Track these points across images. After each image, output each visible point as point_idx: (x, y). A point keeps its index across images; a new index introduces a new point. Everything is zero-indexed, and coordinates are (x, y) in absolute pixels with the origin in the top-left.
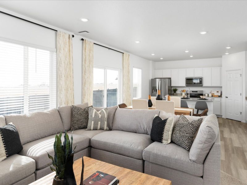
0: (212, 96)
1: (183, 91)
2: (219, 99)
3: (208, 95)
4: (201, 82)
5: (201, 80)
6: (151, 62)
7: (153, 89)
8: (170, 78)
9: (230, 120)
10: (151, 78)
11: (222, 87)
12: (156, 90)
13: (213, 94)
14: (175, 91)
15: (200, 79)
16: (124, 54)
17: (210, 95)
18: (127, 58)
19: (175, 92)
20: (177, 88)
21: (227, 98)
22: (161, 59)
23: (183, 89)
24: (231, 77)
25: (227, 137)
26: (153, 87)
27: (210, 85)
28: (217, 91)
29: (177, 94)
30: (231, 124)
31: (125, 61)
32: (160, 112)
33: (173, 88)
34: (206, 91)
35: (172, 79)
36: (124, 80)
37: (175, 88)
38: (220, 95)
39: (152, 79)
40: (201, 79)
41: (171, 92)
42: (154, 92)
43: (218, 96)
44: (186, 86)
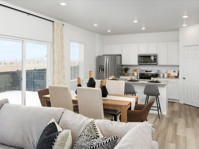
0: (168, 77)
1: (135, 70)
2: (175, 80)
3: (164, 75)
4: (155, 60)
7: (100, 68)
8: (120, 55)
9: (187, 106)
10: (97, 55)
11: (178, 66)
12: (104, 69)
13: (170, 74)
14: (126, 70)
15: (154, 56)
16: (55, 24)
17: (166, 75)
18: (60, 28)
19: (126, 72)
20: (128, 67)
21: (185, 79)
22: (109, 31)
23: (135, 68)
24: (190, 54)
25: (180, 135)
26: (100, 66)
27: (166, 64)
28: (174, 70)
29: (129, 74)
30: (188, 113)
31: (55, 32)
32: (63, 112)
33: (124, 67)
34: (163, 71)
35: (122, 56)
36: (55, 57)
37: (126, 67)
38: (177, 75)
40: (156, 56)
41: (122, 71)
43: (175, 77)
44: (139, 64)
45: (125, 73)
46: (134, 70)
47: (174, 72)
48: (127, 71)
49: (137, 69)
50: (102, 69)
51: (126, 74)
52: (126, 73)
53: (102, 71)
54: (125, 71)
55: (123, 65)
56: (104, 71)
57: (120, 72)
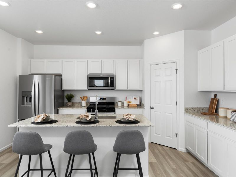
0: (128, 106)
1: (83, 98)
3: (123, 103)
4: (112, 83)
5: (112, 79)
6: (19, 41)
7: (23, 97)
8: (60, 76)
12: (31, 98)
13: (130, 102)
17: (125, 104)
19: (69, 101)
20: (73, 93)
21: (153, 108)
23: (82, 95)
24: (160, 75)
26: (23, 92)
28: (136, 97)
29: (73, 103)
33: (65, 94)
34: (119, 98)
37: (69, 93)
38: (139, 104)
39: (20, 76)
40: (113, 77)
41: (63, 99)
42: (26, 102)
43: (136, 106)
44: (89, 89)
45: (68, 103)
46: (81, 98)
47: (135, 99)
48: (71, 99)
49: (85, 97)
50: (27, 98)
51: (70, 105)
52: (70, 103)
53: (27, 101)
54: (68, 99)
55: (64, 91)
56: (30, 100)
57: (60, 101)
